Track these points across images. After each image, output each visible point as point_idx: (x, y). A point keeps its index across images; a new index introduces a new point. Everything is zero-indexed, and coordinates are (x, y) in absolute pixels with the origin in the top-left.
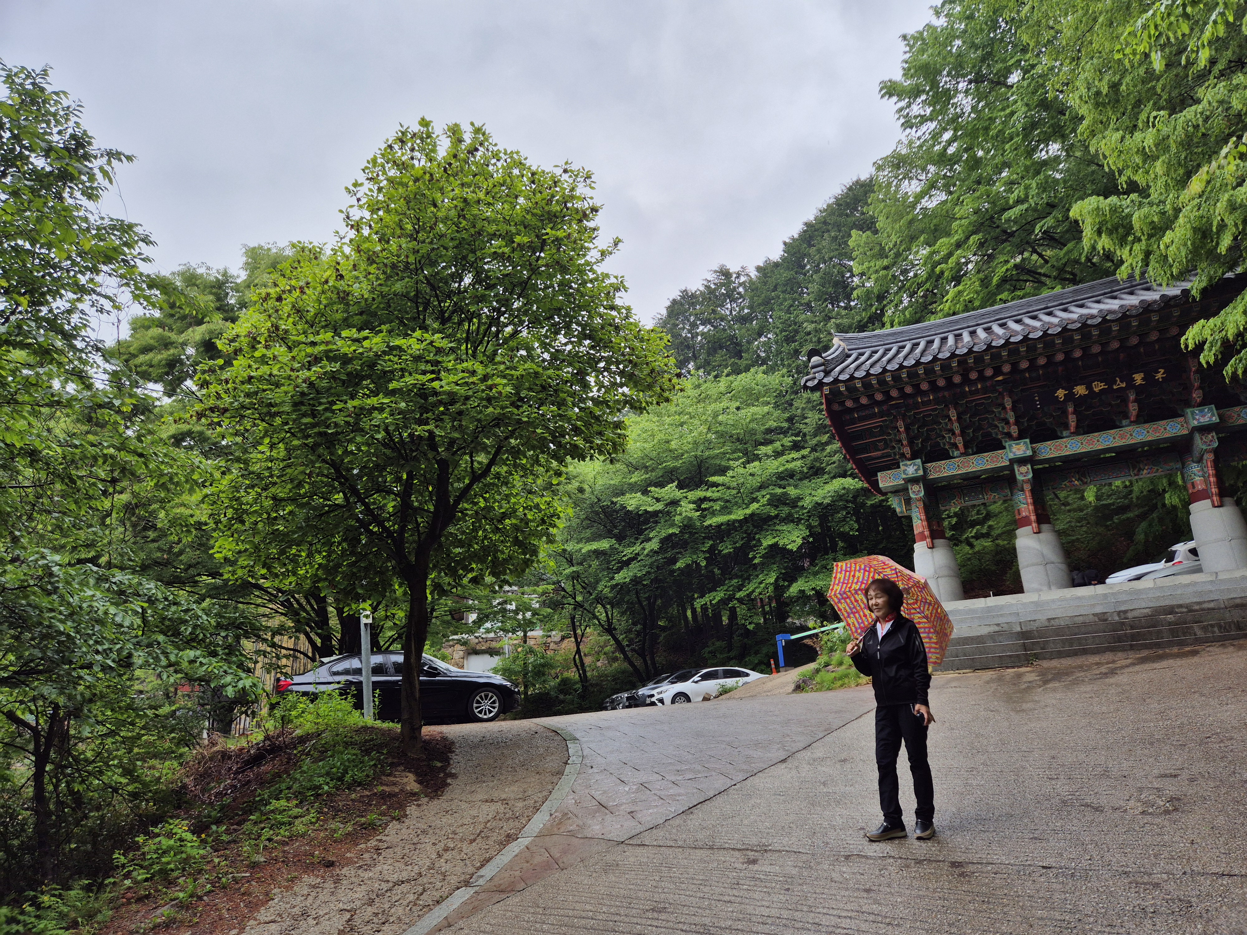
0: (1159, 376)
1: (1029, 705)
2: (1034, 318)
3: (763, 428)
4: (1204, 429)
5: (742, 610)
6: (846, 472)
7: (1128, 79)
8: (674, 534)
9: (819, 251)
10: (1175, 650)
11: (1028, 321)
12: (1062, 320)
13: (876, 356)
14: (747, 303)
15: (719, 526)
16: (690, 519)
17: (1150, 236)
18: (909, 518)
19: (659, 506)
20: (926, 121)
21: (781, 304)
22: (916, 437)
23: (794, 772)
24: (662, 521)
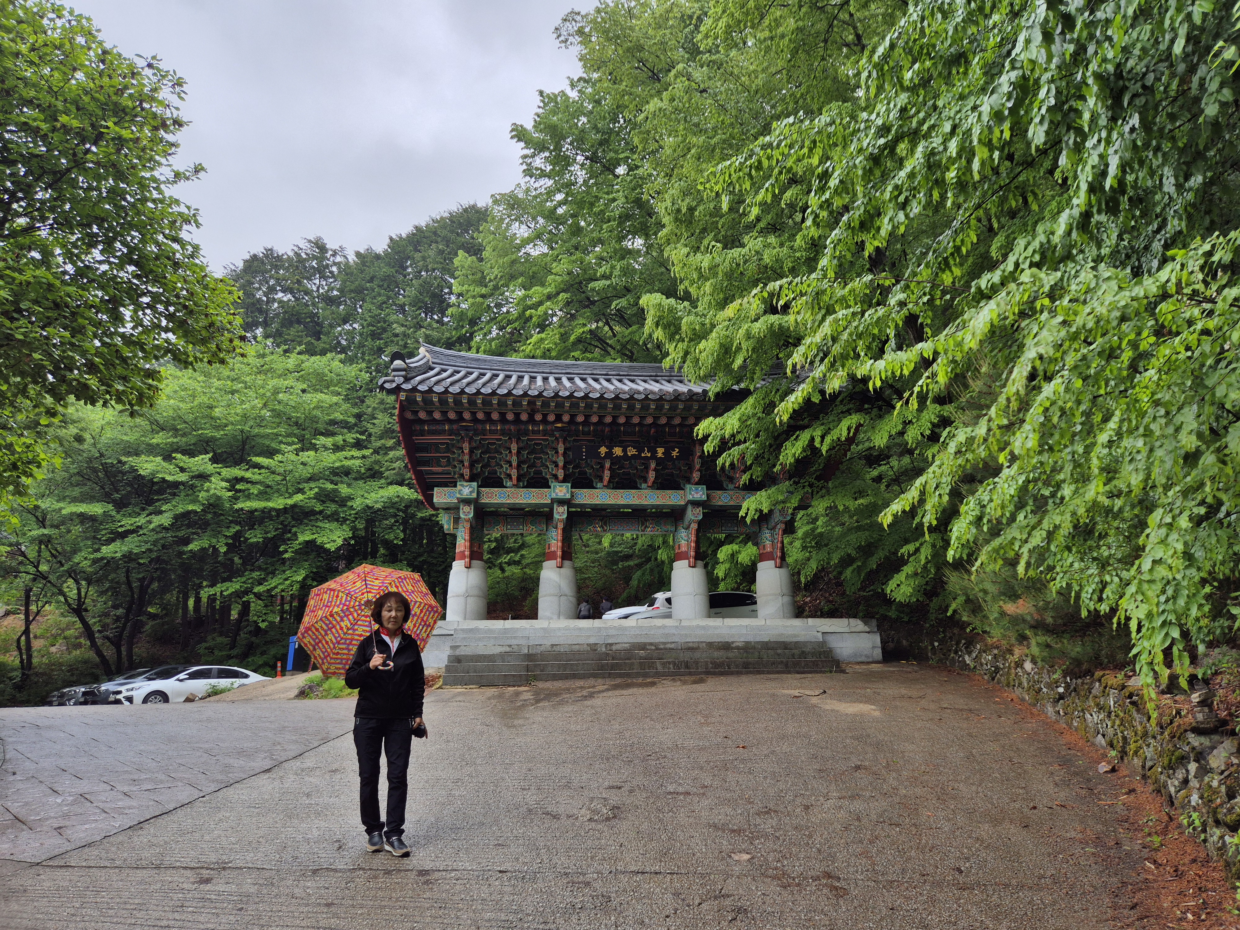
0: (675, 454)
1: (521, 722)
2: (596, 380)
3: (327, 418)
4: (696, 504)
5: (256, 606)
6: (404, 480)
7: (701, 208)
8: (195, 512)
9: (424, 258)
10: (640, 680)
11: (591, 381)
12: (617, 388)
13: (458, 376)
14: (338, 284)
15: (252, 512)
16: (219, 498)
17: (691, 340)
18: (454, 537)
19: (182, 477)
20: (545, 176)
21: (375, 298)
22: (477, 461)
23: (277, 783)
24: (183, 494)
